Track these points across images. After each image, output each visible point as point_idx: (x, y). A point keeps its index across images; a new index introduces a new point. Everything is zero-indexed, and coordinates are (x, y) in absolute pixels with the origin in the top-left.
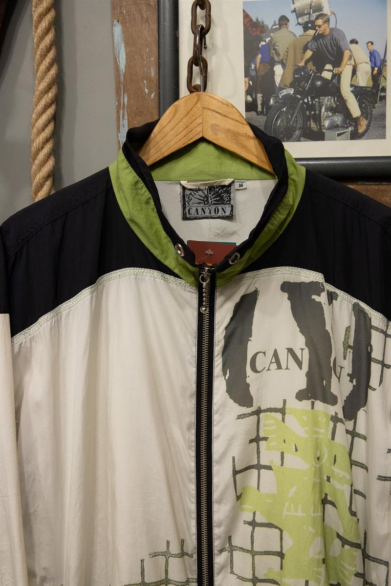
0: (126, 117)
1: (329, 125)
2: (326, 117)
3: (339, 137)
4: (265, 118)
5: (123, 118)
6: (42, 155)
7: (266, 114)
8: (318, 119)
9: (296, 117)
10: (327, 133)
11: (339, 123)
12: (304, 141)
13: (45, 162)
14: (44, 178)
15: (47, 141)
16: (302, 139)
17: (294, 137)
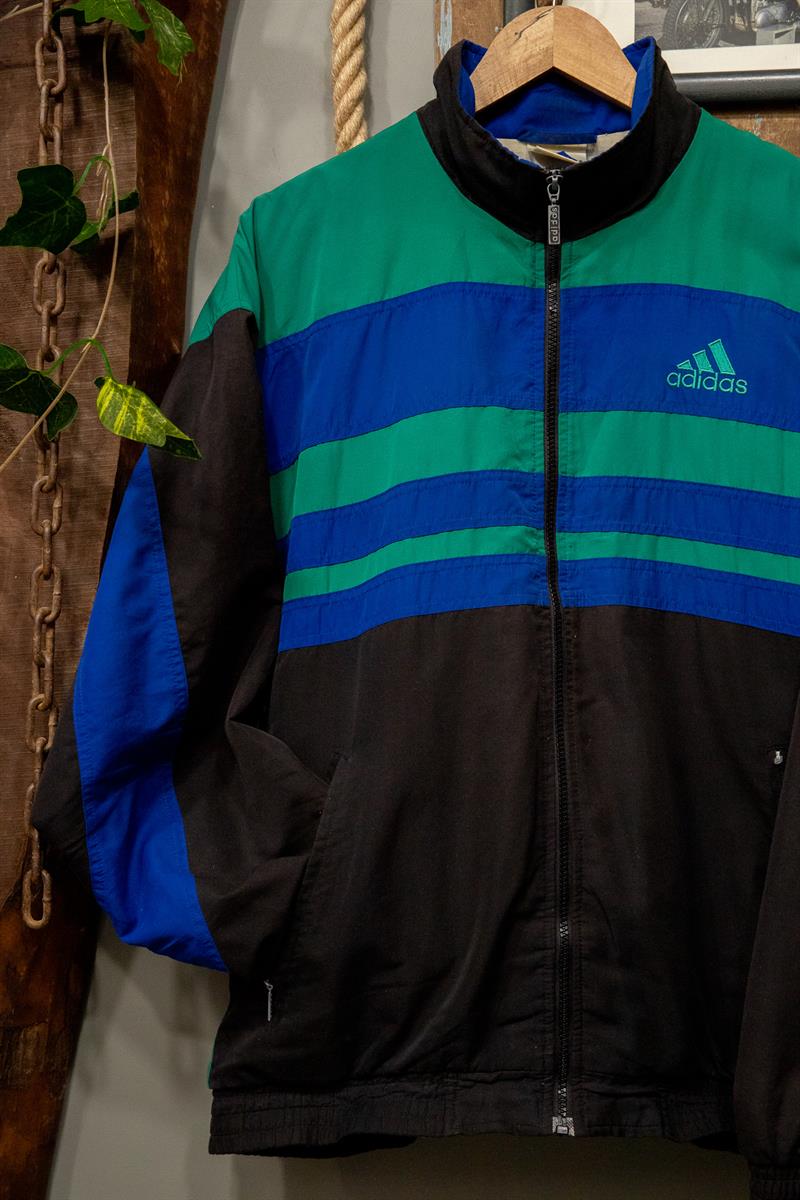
0: (450, 10)
1: (763, 19)
2: (759, 9)
3: (777, 40)
4: (665, 12)
5: (446, 12)
7: (667, 6)
8: (745, 10)
9: (713, 9)
10: (760, 33)
11: (778, 17)
12: (725, 46)
16: (721, 42)
17: (709, 40)
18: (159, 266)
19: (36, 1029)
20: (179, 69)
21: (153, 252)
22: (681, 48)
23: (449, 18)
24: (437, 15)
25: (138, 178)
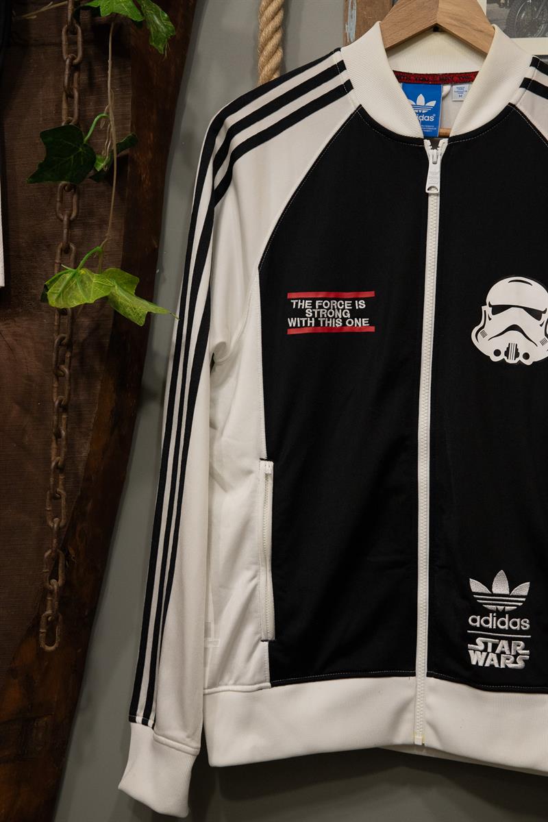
0: (355, 7)
4: (508, 11)
5: (352, 8)
6: (270, 47)
7: (510, 6)
9: (542, 10)
13: (273, 53)
14: (271, 70)
15: (276, 31)
17: (539, 31)
18: (144, 186)
19: (45, 719)
20: (164, 48)
21: (141, 177)
22: (518, 37)
23: (354, 12)
24: (346, 10)
25: (132, 125)
